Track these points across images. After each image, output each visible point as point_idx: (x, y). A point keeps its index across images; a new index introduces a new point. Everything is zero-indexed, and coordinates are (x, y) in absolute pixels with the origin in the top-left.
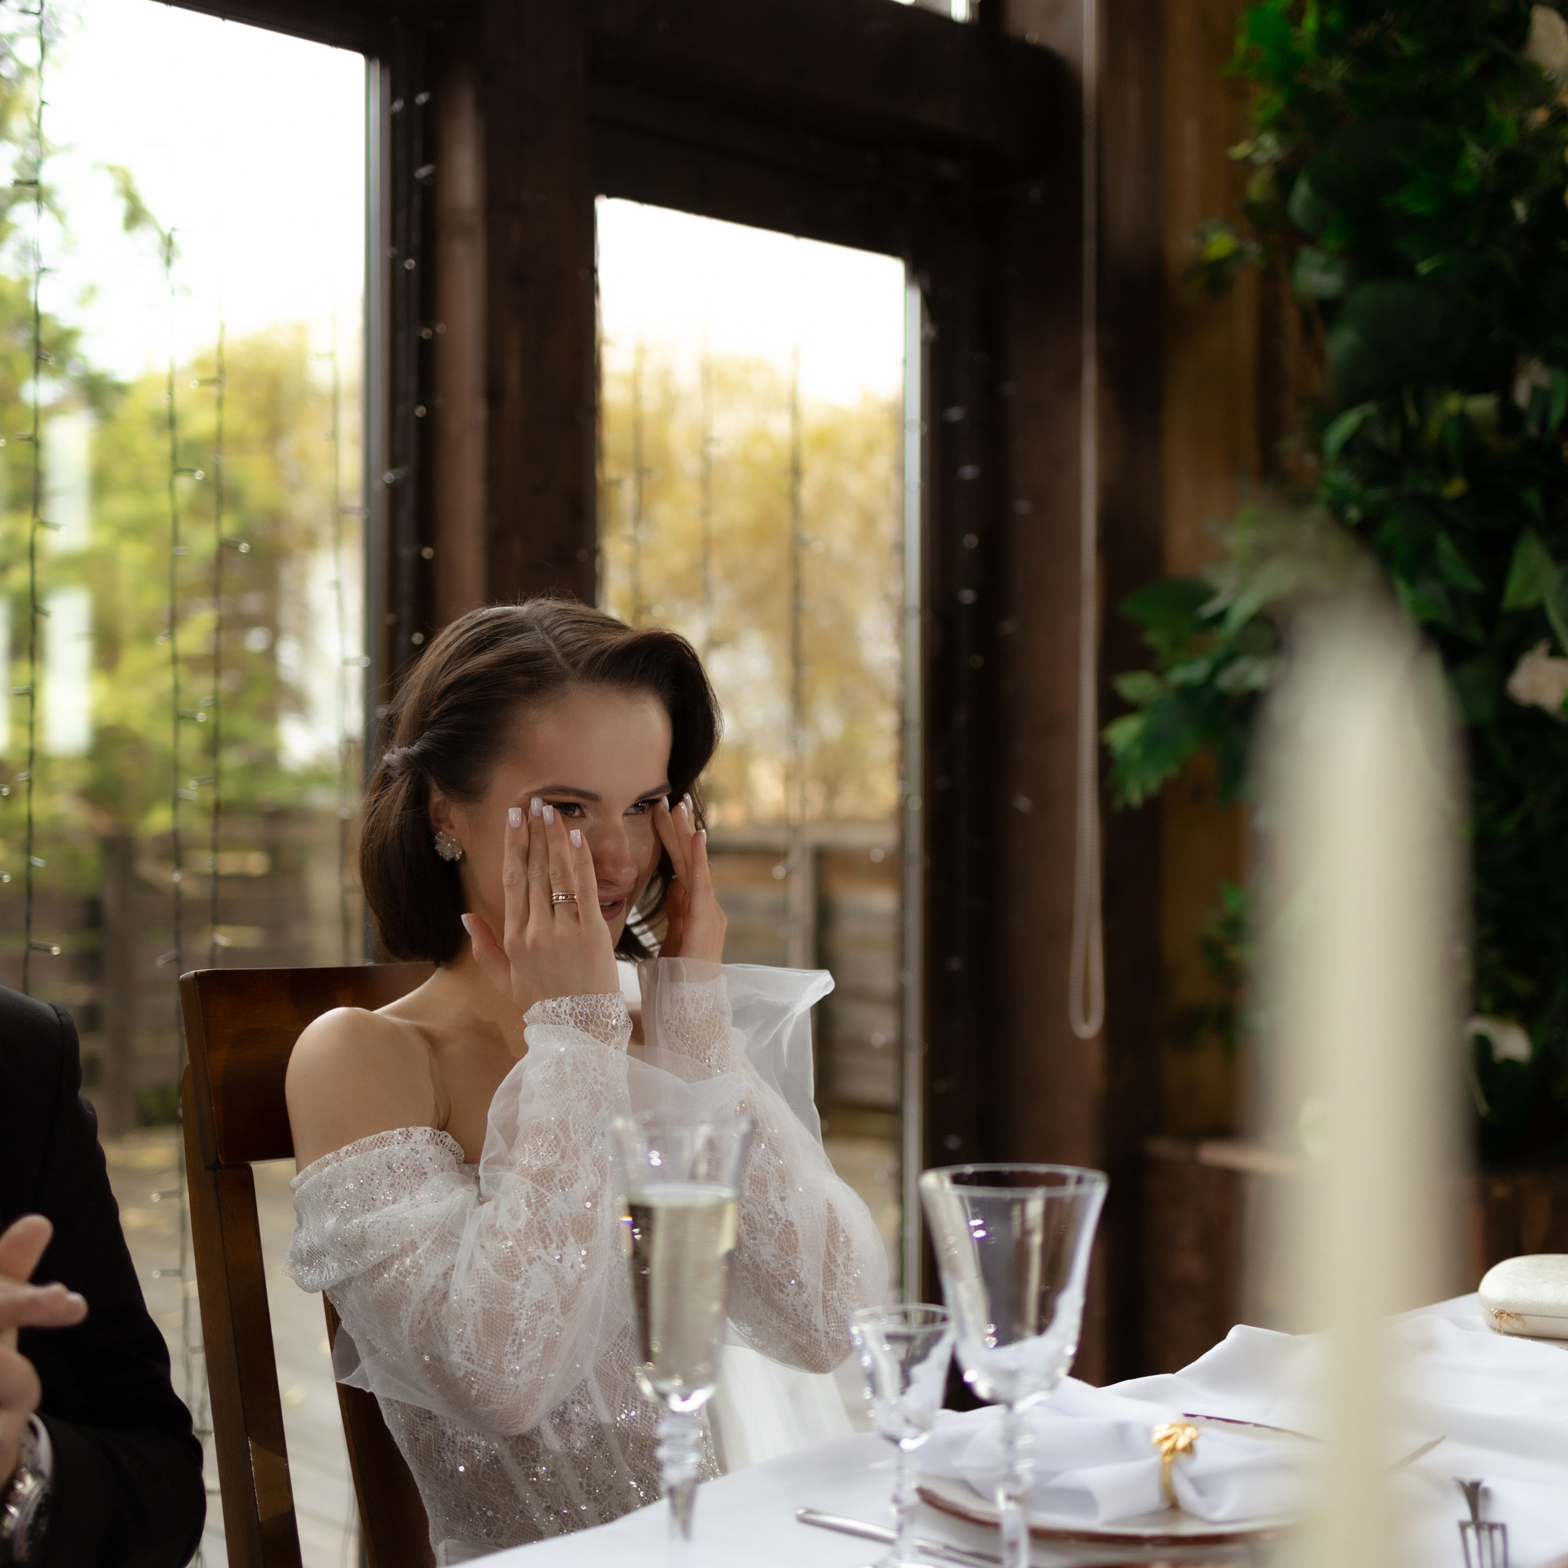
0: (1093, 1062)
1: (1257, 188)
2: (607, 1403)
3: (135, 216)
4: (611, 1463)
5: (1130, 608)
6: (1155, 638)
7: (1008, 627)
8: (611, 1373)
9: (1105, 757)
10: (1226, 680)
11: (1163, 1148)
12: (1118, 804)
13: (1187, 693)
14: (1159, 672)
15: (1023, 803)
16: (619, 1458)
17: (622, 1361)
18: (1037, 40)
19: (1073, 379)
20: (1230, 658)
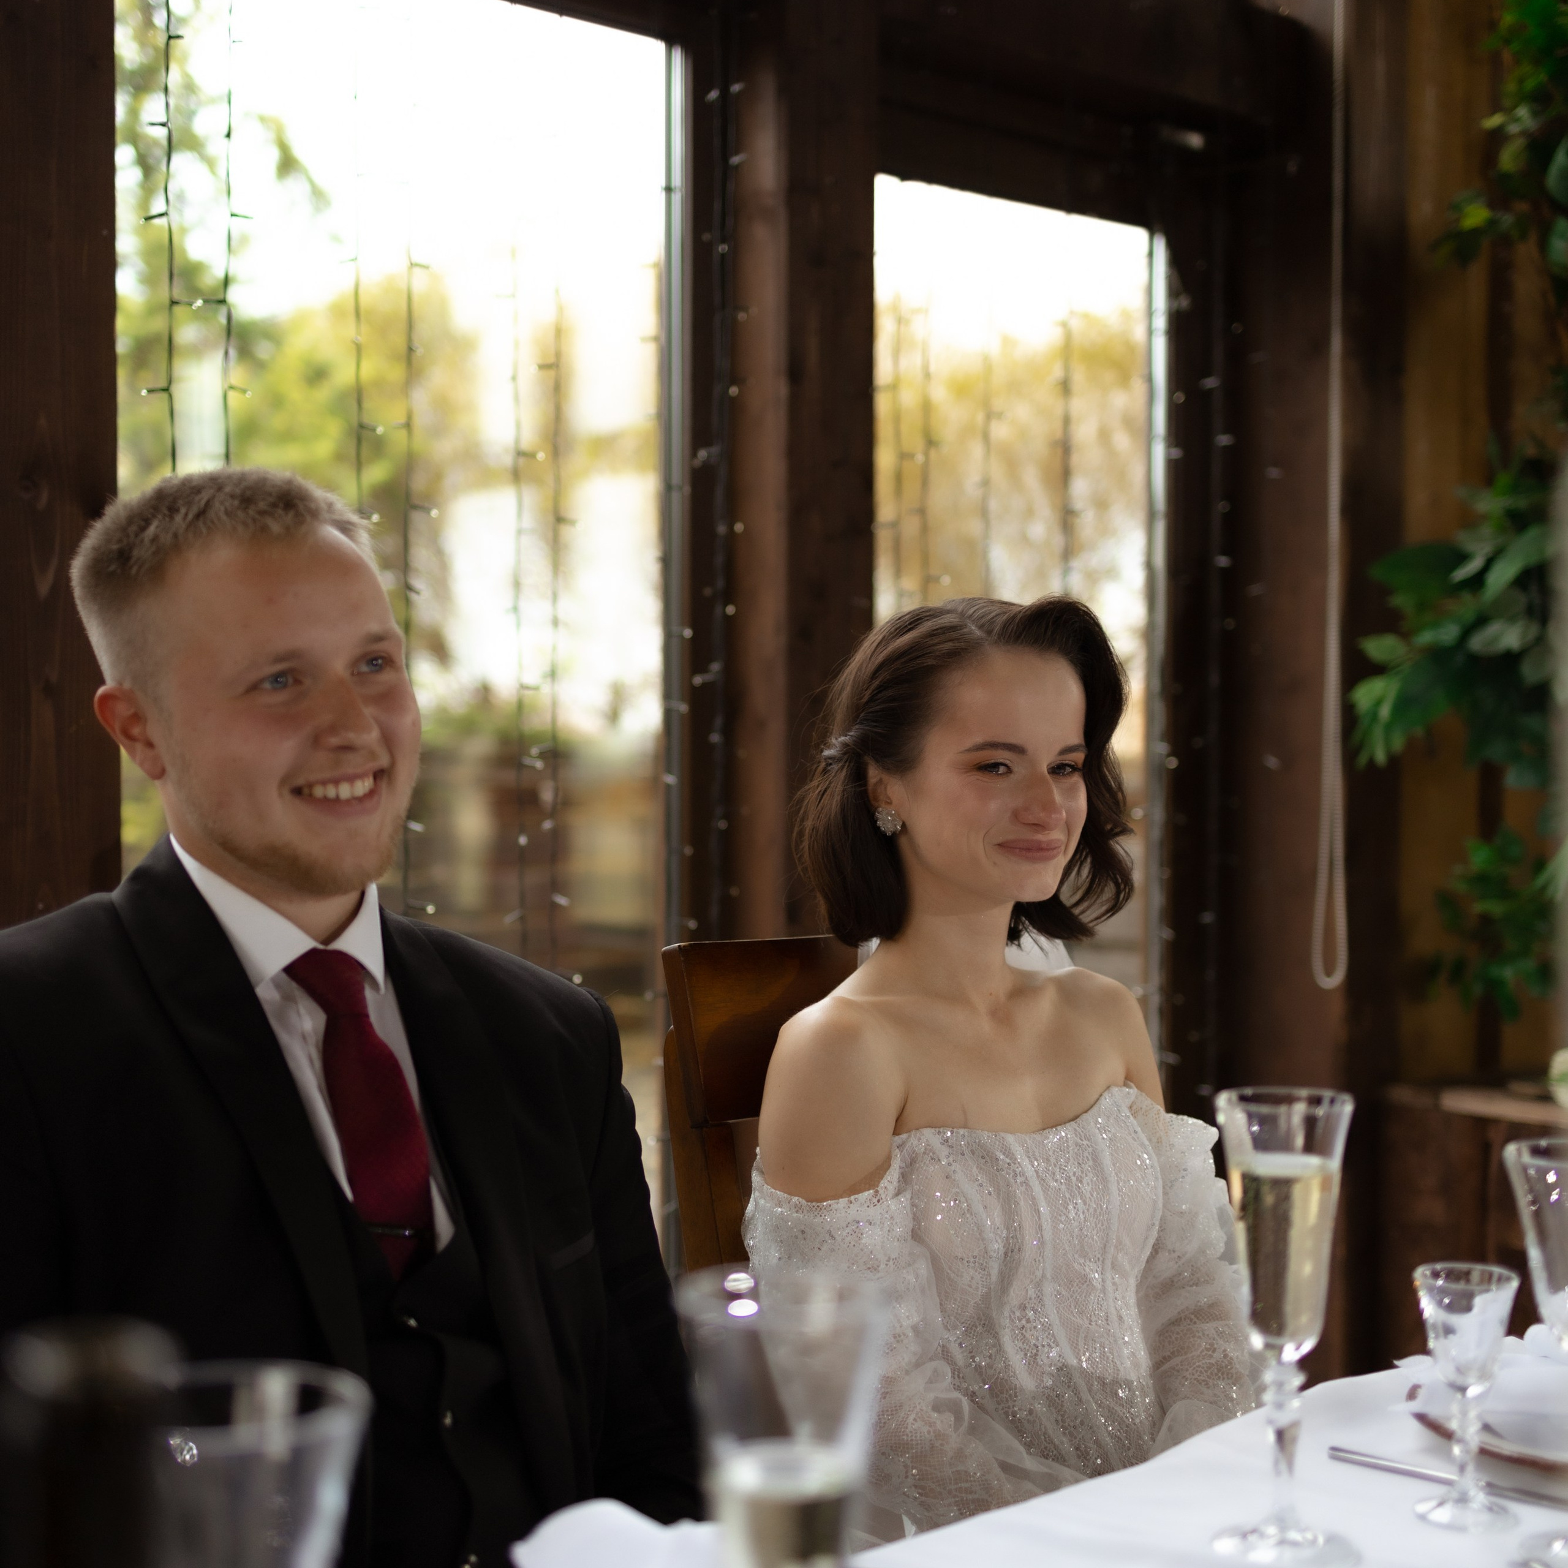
0: (1336, 1010)
1: (1509, 159)
2: (1072, 1345)
3: (287, 164)
4: (1080, 1401)
5: (1377, 572)
6: (1401, 601)
7: (1256, 590)
8: (1072, 1317)
9: (1349, 716)
10: (1477, 643)
11: (1403, 1095)
12: (1362, 760)
13: (1438, 655)
14: (1405, 636)
15: (1272, 762)
16: (1085, 1395)
17: (1079, 1307)
18: (1287, 12)
19: (1320, 347)
20: (1481, 621)
